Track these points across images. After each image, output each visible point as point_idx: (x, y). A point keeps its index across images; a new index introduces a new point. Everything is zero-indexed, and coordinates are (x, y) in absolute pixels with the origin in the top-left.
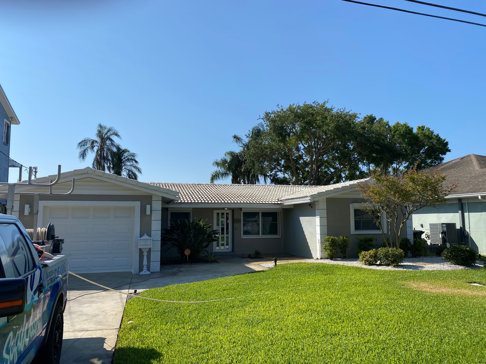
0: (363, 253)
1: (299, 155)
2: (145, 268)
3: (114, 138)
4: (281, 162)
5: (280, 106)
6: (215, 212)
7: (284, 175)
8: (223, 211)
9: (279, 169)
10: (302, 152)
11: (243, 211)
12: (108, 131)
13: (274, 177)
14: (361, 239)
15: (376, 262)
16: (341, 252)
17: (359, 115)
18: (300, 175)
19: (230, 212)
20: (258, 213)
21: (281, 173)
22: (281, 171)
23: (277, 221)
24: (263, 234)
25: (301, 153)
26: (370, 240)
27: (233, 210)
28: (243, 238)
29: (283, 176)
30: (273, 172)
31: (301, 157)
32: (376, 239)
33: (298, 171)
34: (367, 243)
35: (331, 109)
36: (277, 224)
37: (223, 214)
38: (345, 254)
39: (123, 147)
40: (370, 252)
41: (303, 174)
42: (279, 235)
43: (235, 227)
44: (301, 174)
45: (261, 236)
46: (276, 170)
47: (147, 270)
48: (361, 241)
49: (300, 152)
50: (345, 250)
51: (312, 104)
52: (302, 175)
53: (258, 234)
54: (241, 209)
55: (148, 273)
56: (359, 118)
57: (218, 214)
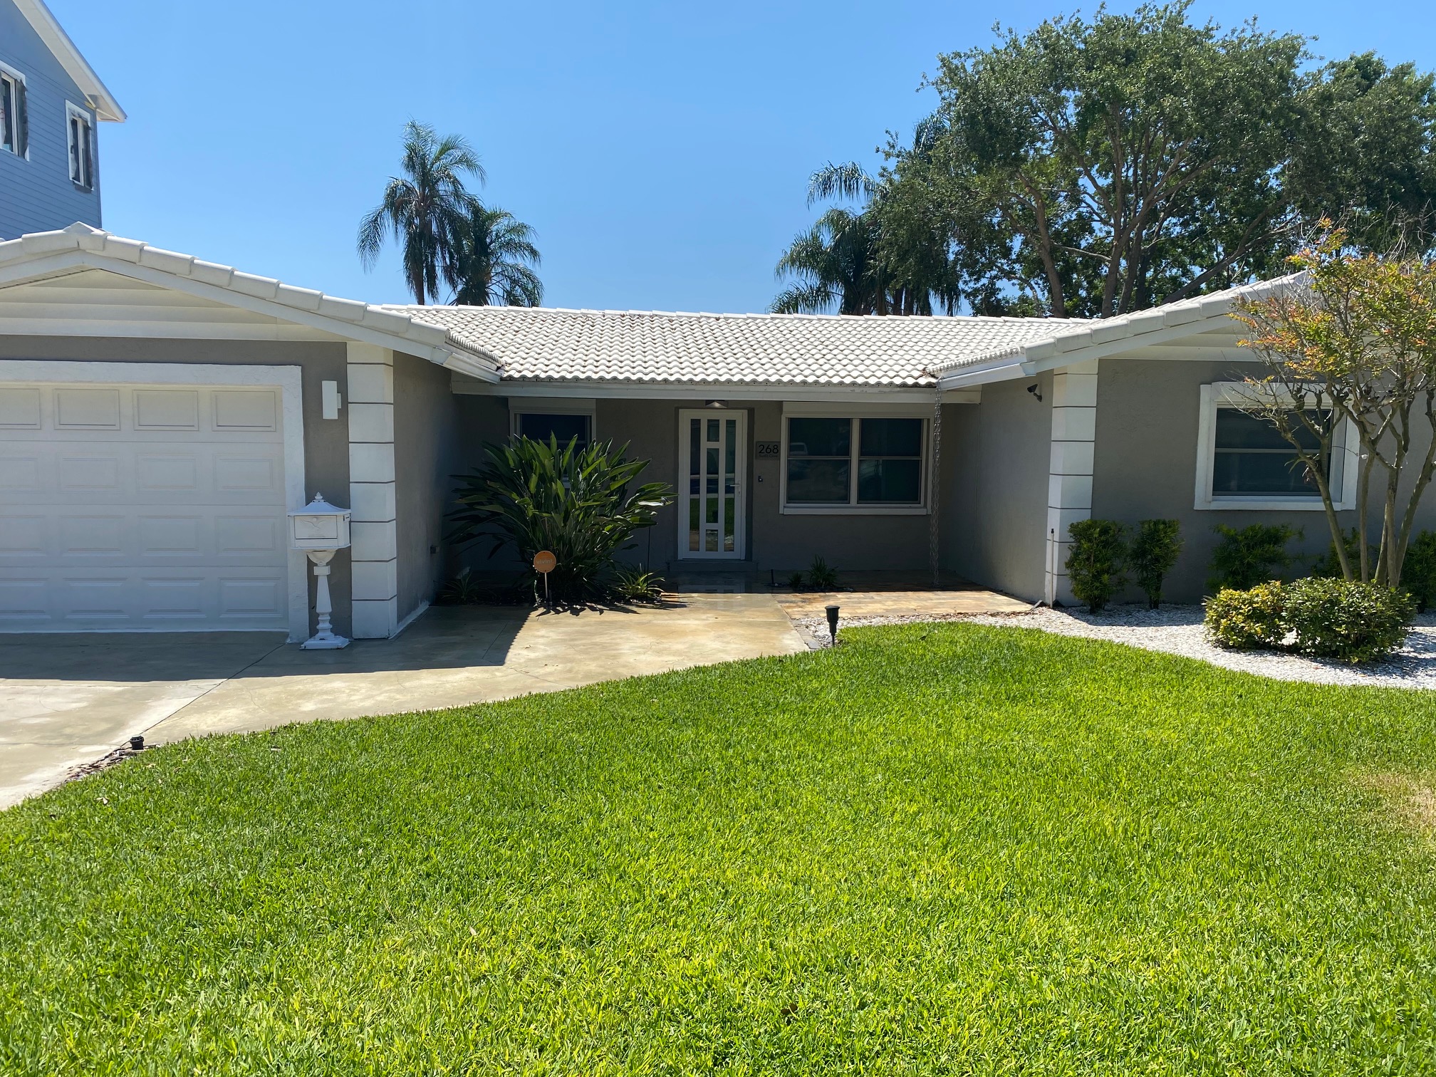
0: (1225, 594)
1: (1080, 215)
2: (324, 624)
3: (461, 173)
4: (1011, 241)
5: (1004, 31)
6: (686, 417)
7: (1022, 289)
8: (713, 415)
9: (1005, 267)
10: (1089, 206)
11: (789, 413)
12: (443, 151)
13: (986, 300)
14: (1232, 532)
15: (1280, 636)
16: (1142, 583)
17: (1309, 47)
18: (1080, 292)
19: (741, 417)
20: (848, 422)
21: (1014, 284)
22: (1009, 275)
23: (918, 453)
24: (862, 498)
25: (1085, 210)
26: (1274, 538)
27: (752, 409)
28: (787, 511)
29: (1020, 293)
30: (984, 281)
31: (1084, 225)
32: (1300, 533)
33: (1075, 276)
34: (1258, 551)
35: (1208, 33)
36: (918, 463)
37: (713, 425)
38: (1158, 589)
39: (487, 205)
40: (1253, 591)
41: (1092, 287)
42: (925, 506)
43: (756, 473)
44: (1083, 288)
45: (854, 507)
46: (994, 273)
47: (332, 630)
48: (1233, 540)
49: (1084, 205)
50: (1160, 575)
51: (1131, 16)
52: (1088, 290)
53: (845, 498)
54: (780, 404)
55: (341, 642)
56: (1311, 58)
57: (695, 424)
